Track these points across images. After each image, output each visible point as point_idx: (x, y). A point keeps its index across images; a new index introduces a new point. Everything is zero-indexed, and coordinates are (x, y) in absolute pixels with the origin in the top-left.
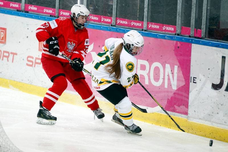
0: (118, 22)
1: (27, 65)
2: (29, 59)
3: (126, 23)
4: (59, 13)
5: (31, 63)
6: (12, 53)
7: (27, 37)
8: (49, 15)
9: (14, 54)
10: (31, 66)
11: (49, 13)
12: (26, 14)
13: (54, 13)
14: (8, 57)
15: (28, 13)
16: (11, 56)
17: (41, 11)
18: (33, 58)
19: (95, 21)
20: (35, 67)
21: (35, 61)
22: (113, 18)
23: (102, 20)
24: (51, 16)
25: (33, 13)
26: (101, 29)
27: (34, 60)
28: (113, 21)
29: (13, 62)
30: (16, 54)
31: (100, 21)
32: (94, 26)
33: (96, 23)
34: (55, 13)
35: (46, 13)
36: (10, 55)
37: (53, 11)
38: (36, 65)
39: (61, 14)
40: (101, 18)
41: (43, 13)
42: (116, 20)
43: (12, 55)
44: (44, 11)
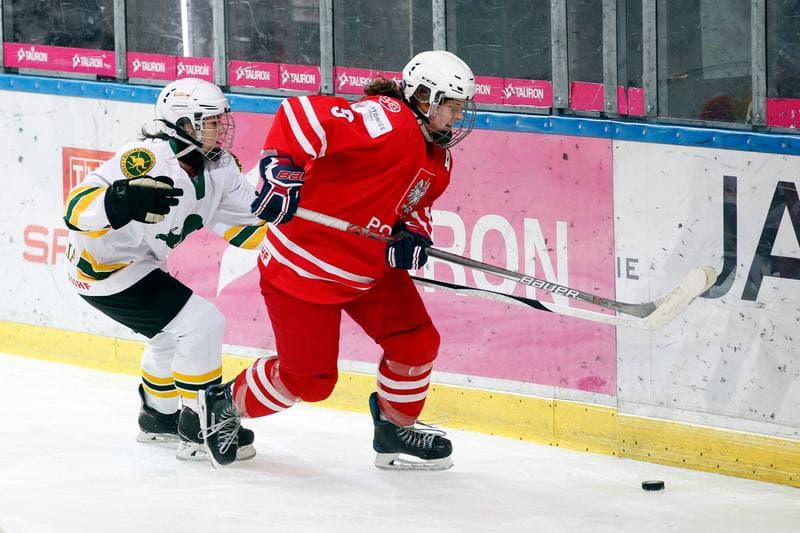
0: (342, 84)
1: (27, 256)
2: (33, 236)
4: (128, 68)
5: (39, 252)
7: (21, 159)
8: (94, 76)
10: (41, 259)
11: (92, 70)
12: (9, 79)
13: (108, 66)
15: (17, 73)
17: (62, 62)
18: (44, 231)
19: (258, 83)
20: (54, 262)
21: (55, 241)
22: (325, 70)
23: (285, 81)
24: (99, 78)
25: (33, 71)
27: (49, 240)
28: (323, 79)
31: (276, 82)
32: (256, 103)
33: (262, 90)
34: (113, 65)
35: (81, 69)
37: (105, 61)
38: (60, 256)
39: (136, 68)
40: (280, 73)
41: (70, 69)
42: (335, 76)
44: (75, 64)
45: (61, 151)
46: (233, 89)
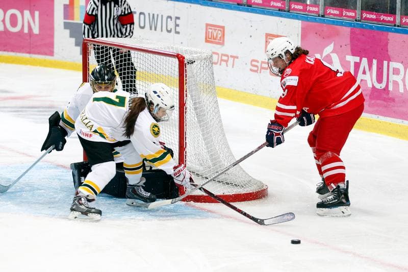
0: (364, 17)
1: (251, 70)
2: (254, 63)
3: (374, 17)
4: (290, 7)
5: (256, 69)
6: (231, 56)
7: (251, 36)
8: (278, 9)
9: (234, 57)
10: (256, 71)
11: (277, 7)
12: (248, 9)
13: (283, 6)
14: (227, 61)
15: (251, 7)
16: (231, 60)
17: (267, 4)
18: (258, 62)
19: (334, 15)
20: (260, 72)
21: (261, 65)
22: (358, 11)
24: (279, 10)
25: (257, 6)
26: (343, 25)
27: (259, 64)
28: (357, 15)
29: (233, 67)
30: (237, 58)
31: (341, 15)
32: (333, 22)
33: (336, 18)
34: (285, 6)
35: (273, 6)
36: (230, 58)
37: (282, 4)
38: (263, 70)
39: (293, 7)
40: (342, 12)
41: (270, 6)
42: (362, 14)
43: (233, 59)
44: (272, 5)
45: (265, 34)
46: (326, 16)
